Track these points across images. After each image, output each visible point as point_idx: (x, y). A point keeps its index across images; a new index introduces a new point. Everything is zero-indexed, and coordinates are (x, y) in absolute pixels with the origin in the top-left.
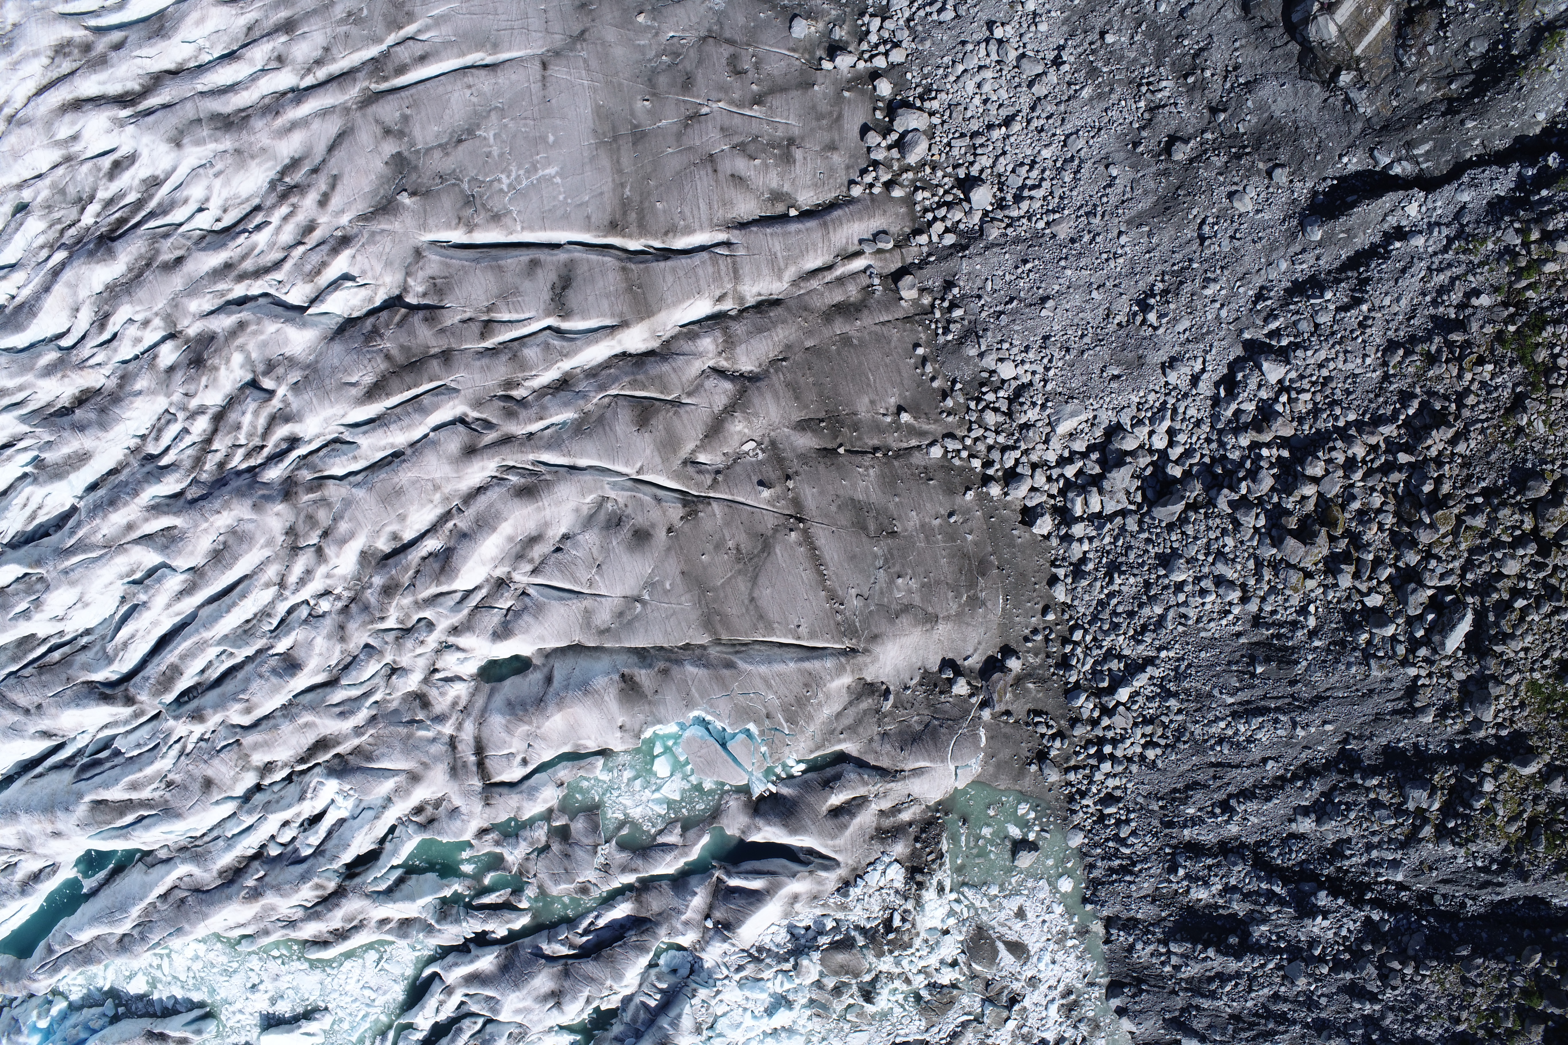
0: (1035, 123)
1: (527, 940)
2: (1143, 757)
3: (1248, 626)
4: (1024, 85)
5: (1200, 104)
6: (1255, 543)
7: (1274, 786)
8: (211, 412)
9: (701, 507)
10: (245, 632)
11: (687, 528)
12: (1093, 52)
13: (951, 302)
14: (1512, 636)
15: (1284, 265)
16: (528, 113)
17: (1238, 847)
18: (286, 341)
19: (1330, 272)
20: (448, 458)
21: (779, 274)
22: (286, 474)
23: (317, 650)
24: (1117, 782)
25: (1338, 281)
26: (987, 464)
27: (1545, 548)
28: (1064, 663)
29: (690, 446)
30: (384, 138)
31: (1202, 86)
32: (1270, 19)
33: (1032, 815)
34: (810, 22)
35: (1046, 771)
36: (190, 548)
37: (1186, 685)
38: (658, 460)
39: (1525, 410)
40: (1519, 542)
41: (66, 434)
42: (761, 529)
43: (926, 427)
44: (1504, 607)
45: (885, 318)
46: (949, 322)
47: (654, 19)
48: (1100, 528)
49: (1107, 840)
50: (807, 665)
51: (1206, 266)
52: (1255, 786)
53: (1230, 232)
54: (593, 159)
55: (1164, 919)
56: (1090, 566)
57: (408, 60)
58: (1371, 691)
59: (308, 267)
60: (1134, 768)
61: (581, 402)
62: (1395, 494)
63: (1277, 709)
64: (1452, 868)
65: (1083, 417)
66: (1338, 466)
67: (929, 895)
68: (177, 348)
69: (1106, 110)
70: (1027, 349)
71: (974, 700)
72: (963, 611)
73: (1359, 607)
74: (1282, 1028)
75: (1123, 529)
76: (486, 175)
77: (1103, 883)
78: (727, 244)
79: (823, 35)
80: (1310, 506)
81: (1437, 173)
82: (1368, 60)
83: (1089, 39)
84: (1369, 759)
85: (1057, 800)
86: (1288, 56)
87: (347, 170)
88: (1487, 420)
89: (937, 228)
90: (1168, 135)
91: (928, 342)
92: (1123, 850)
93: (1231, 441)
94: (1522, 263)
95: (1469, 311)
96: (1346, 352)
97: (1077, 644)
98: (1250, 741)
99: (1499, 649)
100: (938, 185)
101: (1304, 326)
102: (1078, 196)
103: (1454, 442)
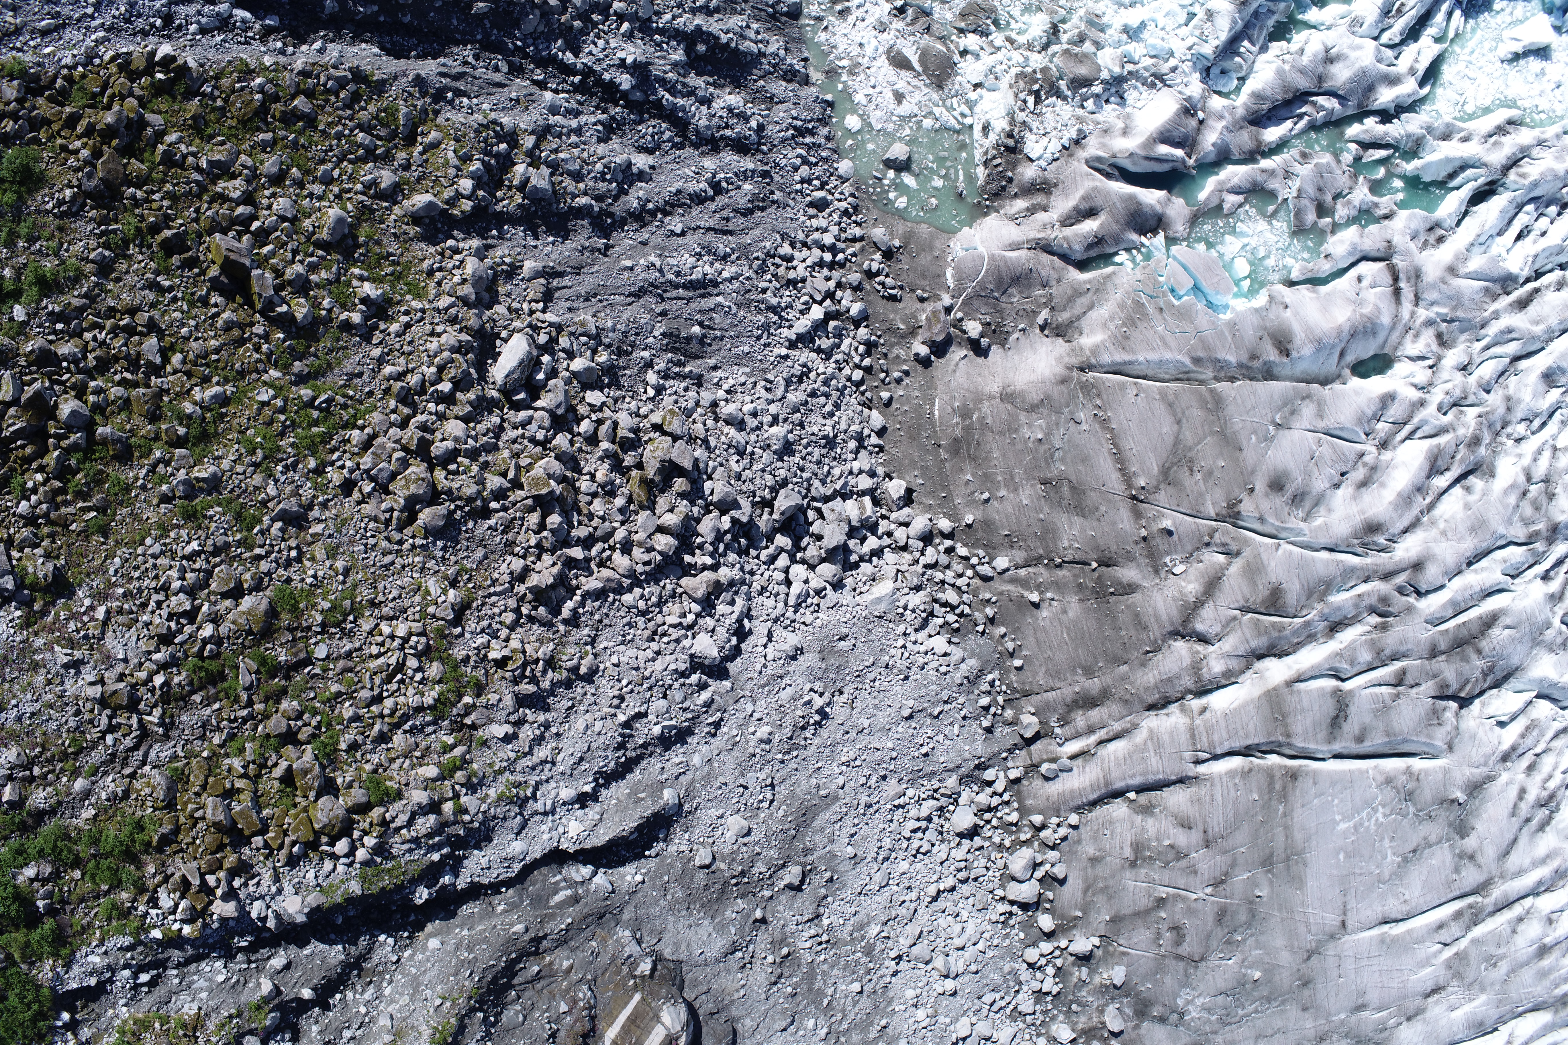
0: (913, 895)
1: (1350, 112)
2: (792, 245)
3: (708, 377)
4: (924, 934)
5: (775, 925)
6: (711, 463)
7: (674, 207)
9: (1224, 512)
11: (1237, 492)
12: (868, 972)
13: (989, 713)
14: (451, 350)
16: (1359, 879)
17: (701, 145)
18: (1554, 666)
19: (650, 756)
20: (1436, 560)
21: (1152, 735)
23: (1528, 389)
24: (815, 223)
25: (645, 746)
26: (950, 551)
27: (422, 449)
28: (870, 347)
29: (1234, 570)
30: (1475, 851)
31: (774, 946)
32: (712, 1023)
33: (892, 195)
34: (1108, 982)
35: (883, 238)
37: (761, 319)
38: (1264, 557)
39: (451, 607)
40: (450, 457)
42: (1171, 490)
43: (1011, 587)
44: (461, 384)
45: (1051, 695)
46: (989, 693)
47: (1244, 976)
48: (845, 484)
49: (816, 164)
50: (1127, 357)
51: (769, 756)
52: (690, 207)
53: (747, 793)
54: (1308, 839)
55: (761, 77)
56: (850, 446)
58: (587, 300)
59: (1535, 733)
60: (801, 236)
61: (1324, 611)
62: (581, 515)
63: (677, 287)
64: (494, 99)
65: (867, 598)
66: (639, 545)
69: (856, 913)
70: (923, 667)
71: (960, 315)
72: (975, 404)
73: (606, 391)
76: (1395, 820)
77: (819, 120)
78: (1198, 762)
79: (1096, 972)
80: (662, 502)
81: (544, 870)
82: (625, 990)
83: (872, 985)
84: (583, 227)
85: (868, 210)
86: (694, 985)
88: (490, 595)
89: (999, 786)
90: (801, 890)
91: (1007, 670)
92: (804, 153)
93: (736, 573)
94: (460, 775)
95: (514, 718)
96: (637, 669)
97: (857, 366)
98: (699, 255)
99: (464, 337)
100: (995, 829)
101: (678, 695)
102: (878, 822)
103: (527, 571)
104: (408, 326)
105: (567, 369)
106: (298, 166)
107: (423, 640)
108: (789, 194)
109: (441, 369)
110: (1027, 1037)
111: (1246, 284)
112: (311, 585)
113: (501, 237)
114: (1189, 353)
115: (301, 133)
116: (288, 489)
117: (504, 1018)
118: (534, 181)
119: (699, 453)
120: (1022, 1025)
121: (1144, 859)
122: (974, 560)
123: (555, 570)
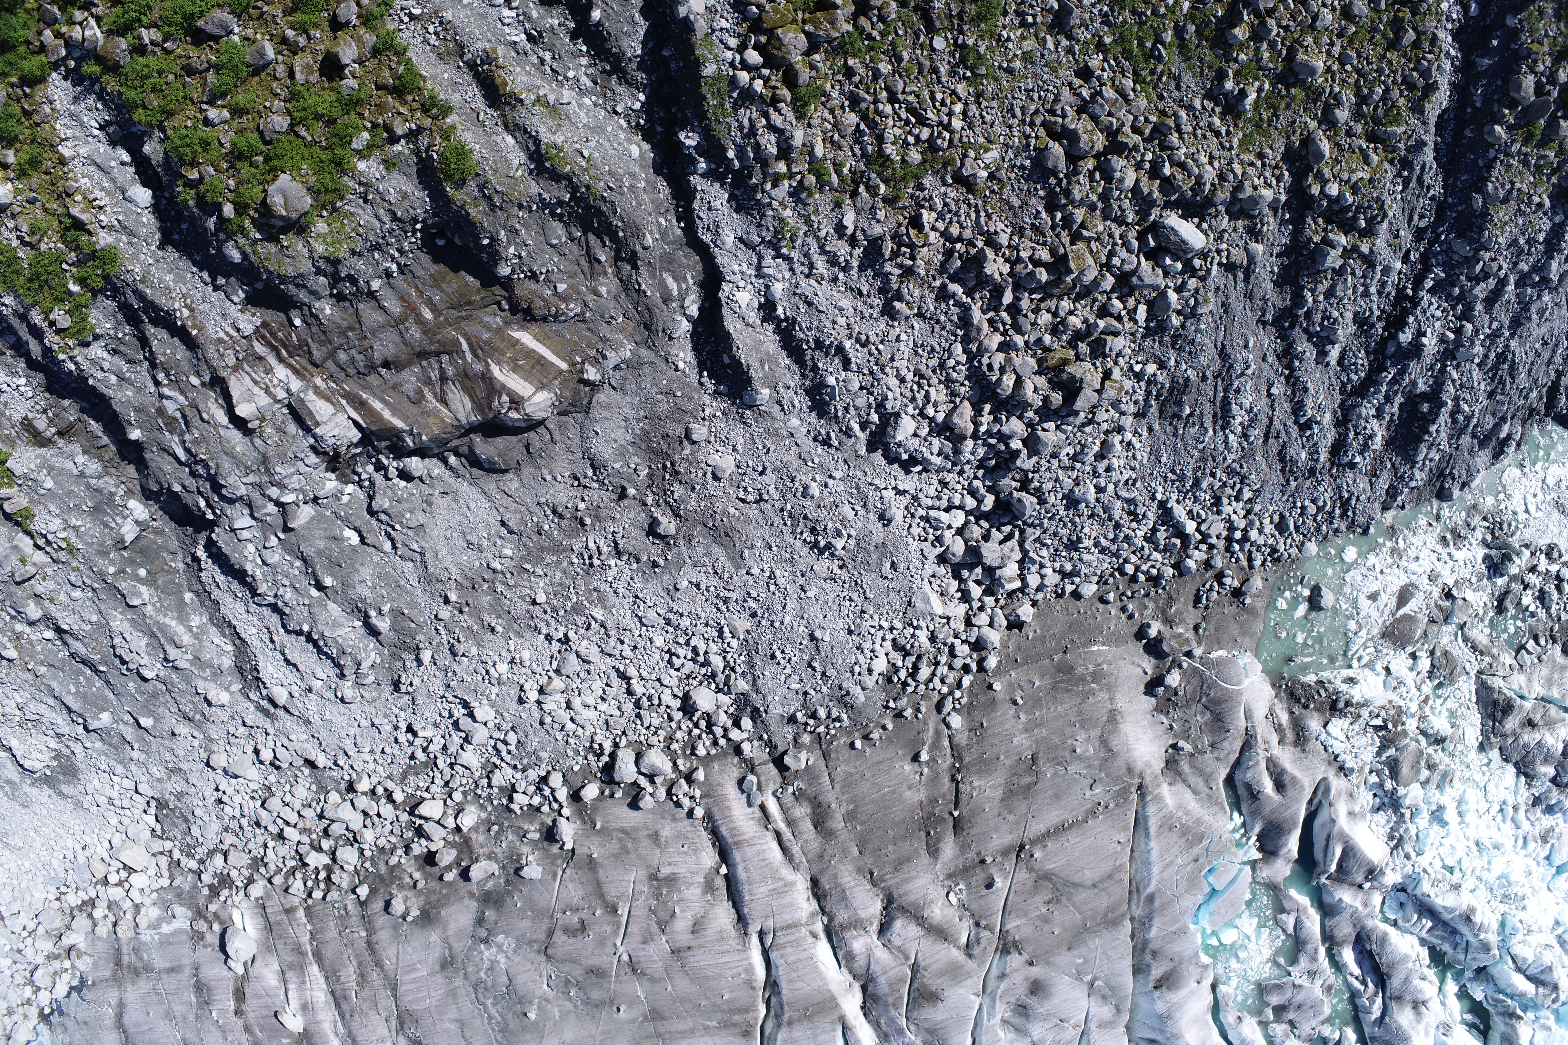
0: (628, 653)
1: (1367, 1030)
2: (1250, 500)
3: (1144, 422)
4: (587, 667)
5: (617, 511)
6: (1070, 428)
7: (1293, 385)
9: (1010, 938)
11: (1029, 949)
12: (555, 610)
13: (809, 718)
14: (1198, 176)
17: (1343, 410)
19: (803, 375)
21: (789, 885)
24: (1267, 521)
25: (815, 368)
26: (967, 669)
27: (1116, 147)
28: (1155, 580)
29: (954, 953)
31: (595, 509)
32: (520, 446)
33: (1287, 594)
34: (524, 862)
35: (1253, 587)
37: (1189, 474)
38: (969, 982)
39: (972, 174)
40: (1106, 174)
42: (1030, 883)
43: (931, 732)
44: (1168, 186)
45: (826, 780)
46: (828, 717)
47: (531, 1002)
48: (1033, 562)
49: (1315, 520)
50: (1153, 830)
51: (789, 496)
52: (1292, 401)
53: (755, 475)
55: (1393, 465)
56: (1068, 567)
58: (1223, 306)
60: (1257, 509)
62: (1040, 301)
63: (1226, 390)
64: (1400, 215)
65: (927, 588)
66: (1007, 360)
67: (1356, 694)
69: (616, 593)
70: (860, 649)
71: (1185, 665)
72: (1106, 685)
73: (1143, 325)
74: (1509, 357)
77: (1353, 521)
78: (762, 935)
79: (536, 848)
80: (1041, 381)
81: (699, 267)
82: (572, 353)
83: (540, 614)
84: (1284, 300)
85: (1276, 573)
88: (977, 212)
89: (735, 735)
90: (647, 536)
91: (849, 734)
92: (1327, 508)
93: (965, 456)
94: (811, 180)
95: (860, 235)
96: (892, 359)
97: (1137, 568)
98: (1251, 410)
99: (1208, 187)
100: (690, 733)
101: (861, 402)
102: (708, 612)
103: (997, 248)
104: (1217, 134)
105: (1167, 286)
106: (1356, 32)
107: (946, 145)
108: (1293, 496)
109: (1182, 166)
110: (464, 781)
111: (1214, 942)
112: (1000, 35)
113: (1283, 222)
114: (1158, 890)
115: (1384, 36)
116: (1087, 16)
117: (556, 224)
118: (1334, 253)
119: (1082, 415)
120: (477, 774)
121: (658, 888)
122: (958, 694)
123: (997, 276)
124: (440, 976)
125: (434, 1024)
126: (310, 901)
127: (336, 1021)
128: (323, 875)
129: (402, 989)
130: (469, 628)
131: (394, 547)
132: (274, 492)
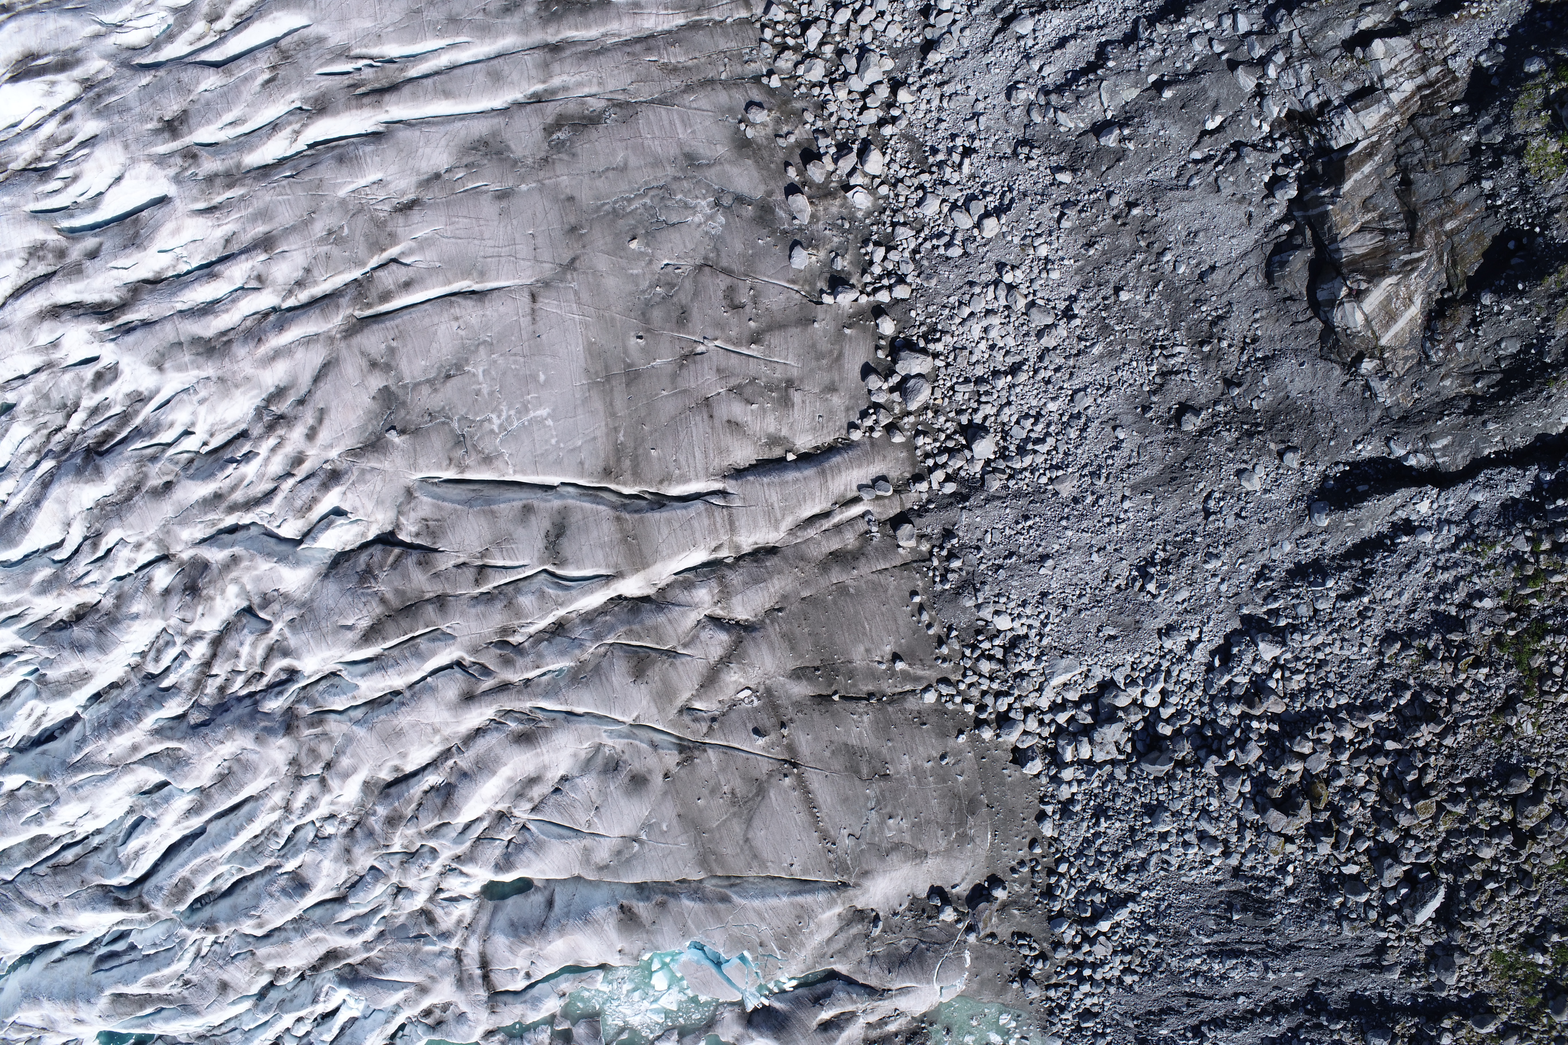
0: (1043, 374)
2: (1120, 981)
3: (1227, 876)
4: (1032, 333)
5: (1214, 375)
6: (1239, 806)
7: (1244, 1018)
8: (208, 638)
9: (697, 753)
10: (254, 848)
11: (683, 773)
12: (1106, 308)
13: (949, 551)
14: (1481, 915)
15: (1288, 547)
16: (518, 349)
18: (280, 579)
19: (1333, 558)
20: (446, 705)
21: (775, 524)
22: (287, 705)
23: (325, 872)
24: (1095, 1000)
25: (1341, 569)
26: (981, 708)
27: (1520, 839)
28: (1049, 893)
29: (686, 695)
30: (370, 371)
31: (1218, 356)
32: (1295, 292)
33: (1014, 1024)
34: (810, 251)
35: (1028, 990)
36: (196, 773)
37: (1165, 923)
38: (654, 710)
39: (1515, 713)
40: (1496, 832)
41: (66, 653)
42: (756, 774)
43: (920, 673)
44: (1476, 887)
45: (882, 566)
46: (947, 570)
47: (648, 245)
48: (1089, 773)
50: (800, 899)
51: (1209, 540)
52: (1226, 1016)
53: (1236, 509)
54: (585, 401)
56: (1078, 808)
57: (392, 287)
58: (1342, 946)
59: (299, 503)
60: (1112, 990)
61: (577, 652)
62: (1380, 776)
63: (1251, 953)
65: (1079, 671)
66: (1326, 747)
68: (171, 571)
69: (1117, 369)
70: (1024, 604)
71: (960, 926)
72: (952, 847)
73: (1336, 872)
75: (1111, 777)
76: (476, 414)
78: (723, 493)
79: (824, 265)
80: (1296, 778)
81: (1452, 469)
82: (1394, 350)
83: (1103, 293)
84: (1336, 1004)
85: (1037, 1011)
86: (1310, 332)
87: (333, 404)
88: (1477, 717)
89: (937, 476)
90: (1179, 403)
91: (925, 590)
93: (1222, 708)
94: (1529, 571)
95: (1470, 612)
96: (1343, 640)
97: (1062, 875)
100: (940, 430)
101: (1304, 611)
102: (1083, 455)
103: (1442, 735)
105: (1373, 892)
107: (1545, 689)
109: (1492, 900)
110: (902, 199)
111: (656, 966)
114: (735, 907)
120: (910, 213)
121: (778, 388)
123: (1417, 735)
124: (678, 151)
125: (622, 140)
126: (758, 25)
127: (619, 36)
128: (790, 41)
129: (662, 110)
130: (1094, 223)
131: (1196, 162)
132: (1280, 58)
